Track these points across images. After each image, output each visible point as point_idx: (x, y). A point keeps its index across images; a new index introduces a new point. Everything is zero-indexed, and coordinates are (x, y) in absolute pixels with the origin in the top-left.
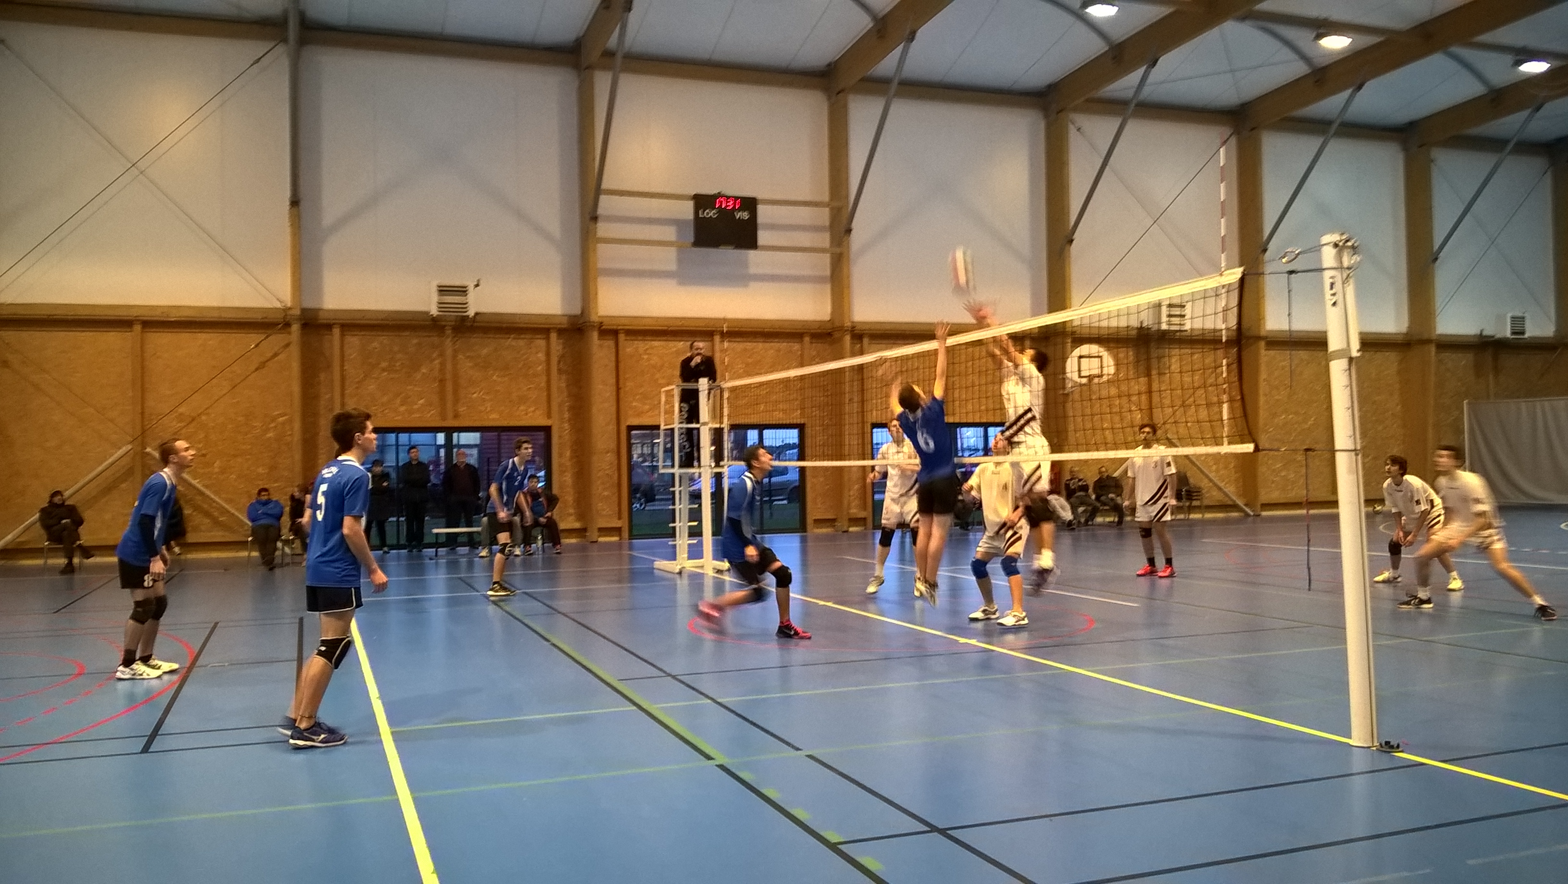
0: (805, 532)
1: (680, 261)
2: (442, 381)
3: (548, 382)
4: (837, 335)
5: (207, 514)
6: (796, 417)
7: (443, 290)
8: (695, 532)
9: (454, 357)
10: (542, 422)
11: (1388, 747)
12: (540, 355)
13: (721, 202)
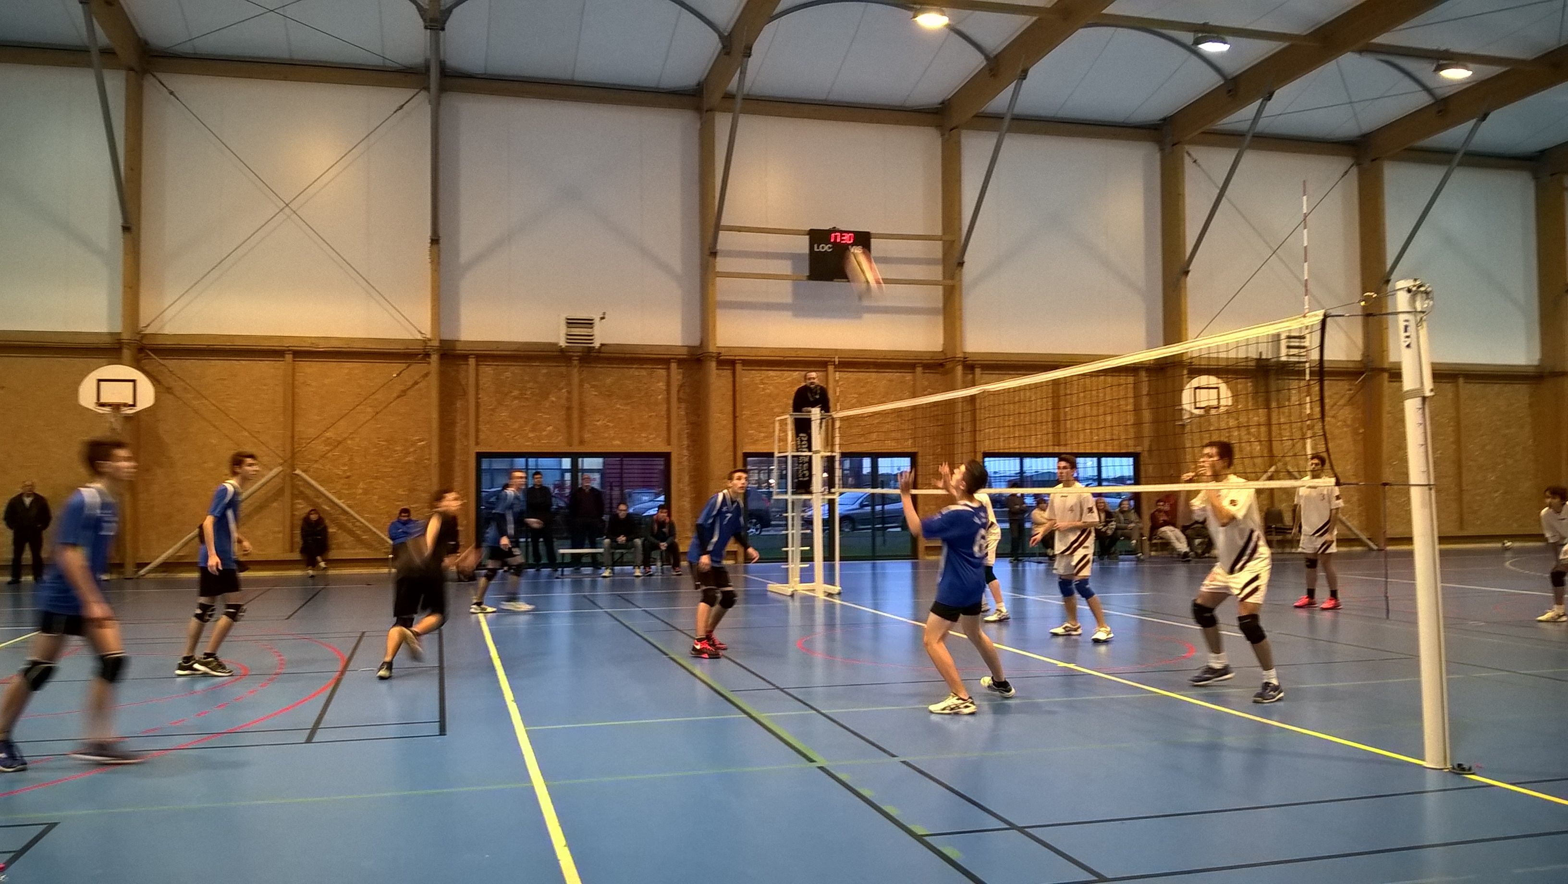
0: (917, 559)
1: (796, 294)
2: (569, 408)
3: (669, 410)
4: (949, 365)
5: (351, 532)
6: (908, 447)
7: (571, 323)
8: (807, 557)
9: (581, 385)
10: (662, 448)
11: (1460, 769)
12: (661, 384)
13: (836, 237)
